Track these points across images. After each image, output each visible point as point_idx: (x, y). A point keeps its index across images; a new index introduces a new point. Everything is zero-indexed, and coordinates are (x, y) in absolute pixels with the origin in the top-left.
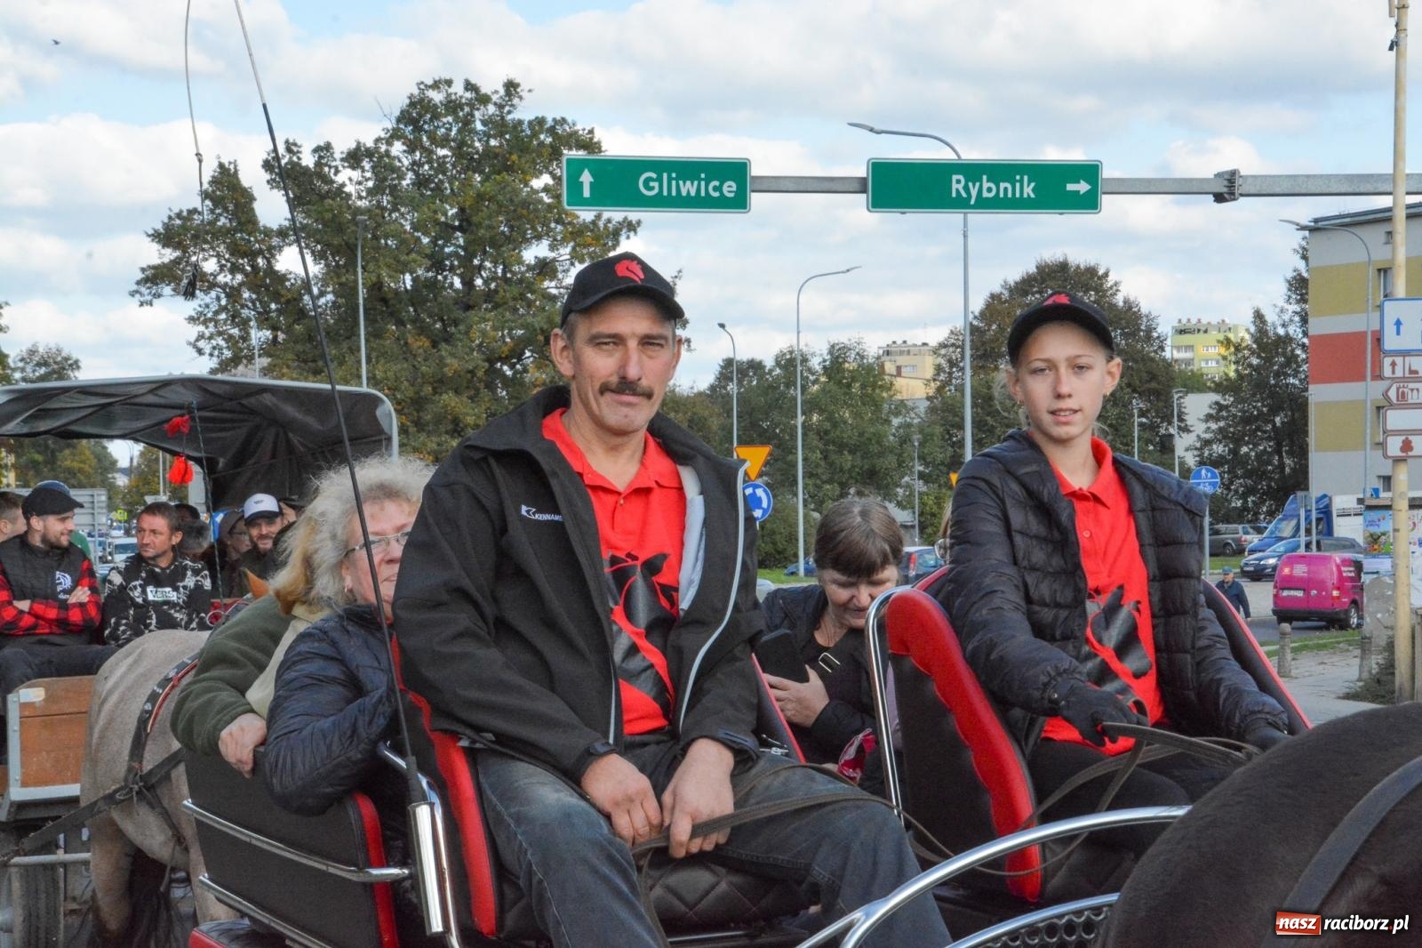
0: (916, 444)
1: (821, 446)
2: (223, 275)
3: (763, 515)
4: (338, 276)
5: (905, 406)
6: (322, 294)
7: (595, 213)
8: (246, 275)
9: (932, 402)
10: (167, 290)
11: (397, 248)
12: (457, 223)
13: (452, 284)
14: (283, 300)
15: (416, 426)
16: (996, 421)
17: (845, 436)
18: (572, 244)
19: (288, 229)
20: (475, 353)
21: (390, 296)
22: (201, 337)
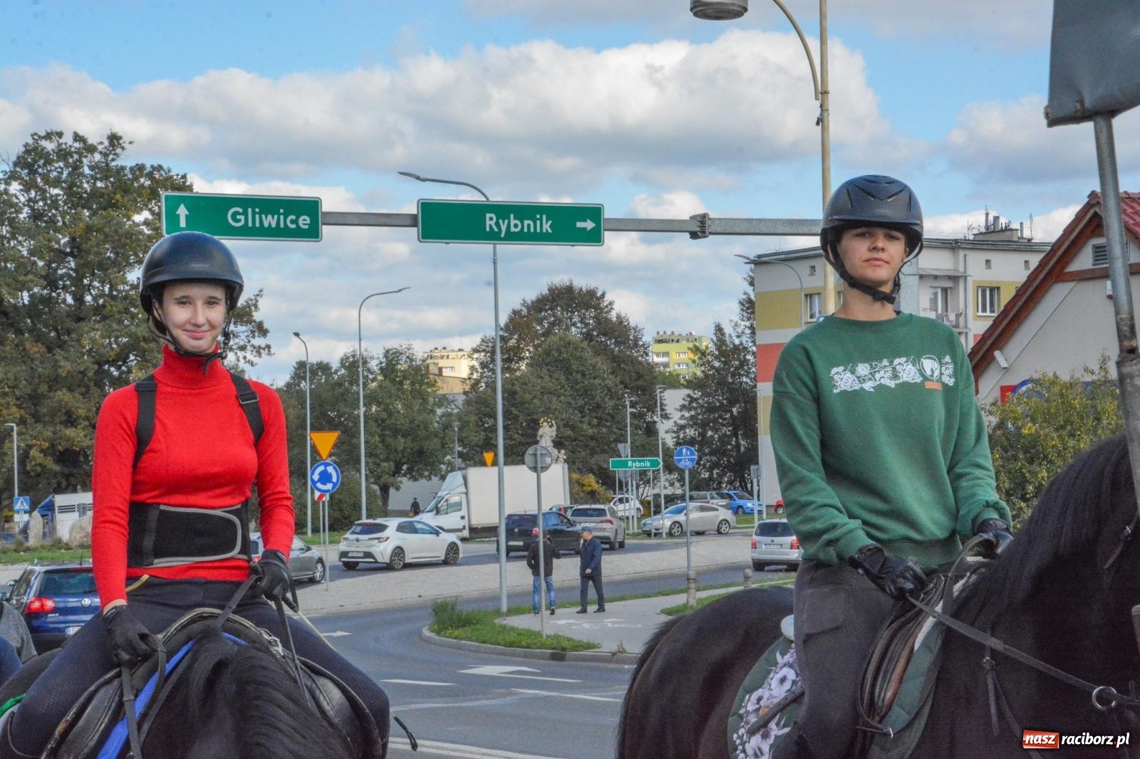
0: (456, 429)
1: (378, 431)
3: (333, 488)
5: (447, 399)
9: (468, 396)
11: (15, 270)
12: (68, 250)
13: (64, 300)
15: (33, 418)
16: (519, 411)
17: (399, 423)
20: (86, 357)
21: (8, 309)
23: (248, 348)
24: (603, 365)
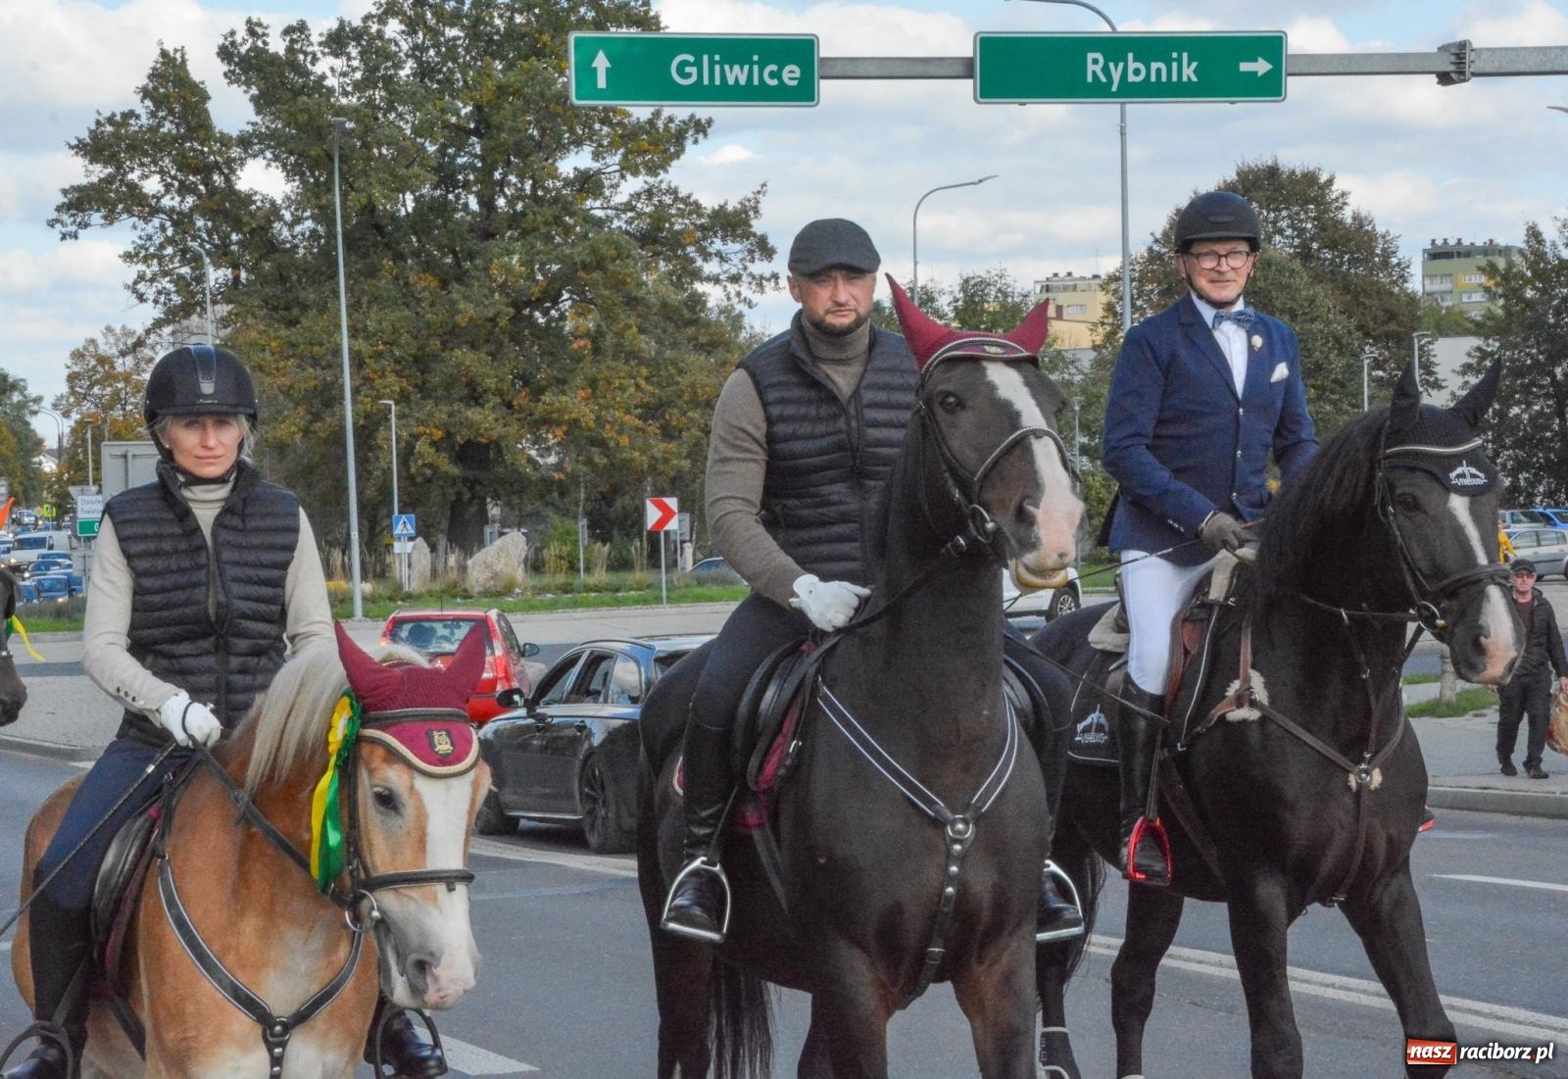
0: (1077, 408)
2: (168, 197)
4: (317, 196)
5: (1064, 358)
6: (297, 220)
7: (652, 110)
8: (200, 196)
9: (1100, 353)
10: (96, 218)
11: (392, 159)
12: (472, 126)
13: (466, 205)
14: (246, 229)
15: (421, 390)
18: (622, 151)
19: (251, 135)
20: (496, 296)
21: (384, 222)
22: (141, 278)
23: (744, 278)
24: (1327, 299)
